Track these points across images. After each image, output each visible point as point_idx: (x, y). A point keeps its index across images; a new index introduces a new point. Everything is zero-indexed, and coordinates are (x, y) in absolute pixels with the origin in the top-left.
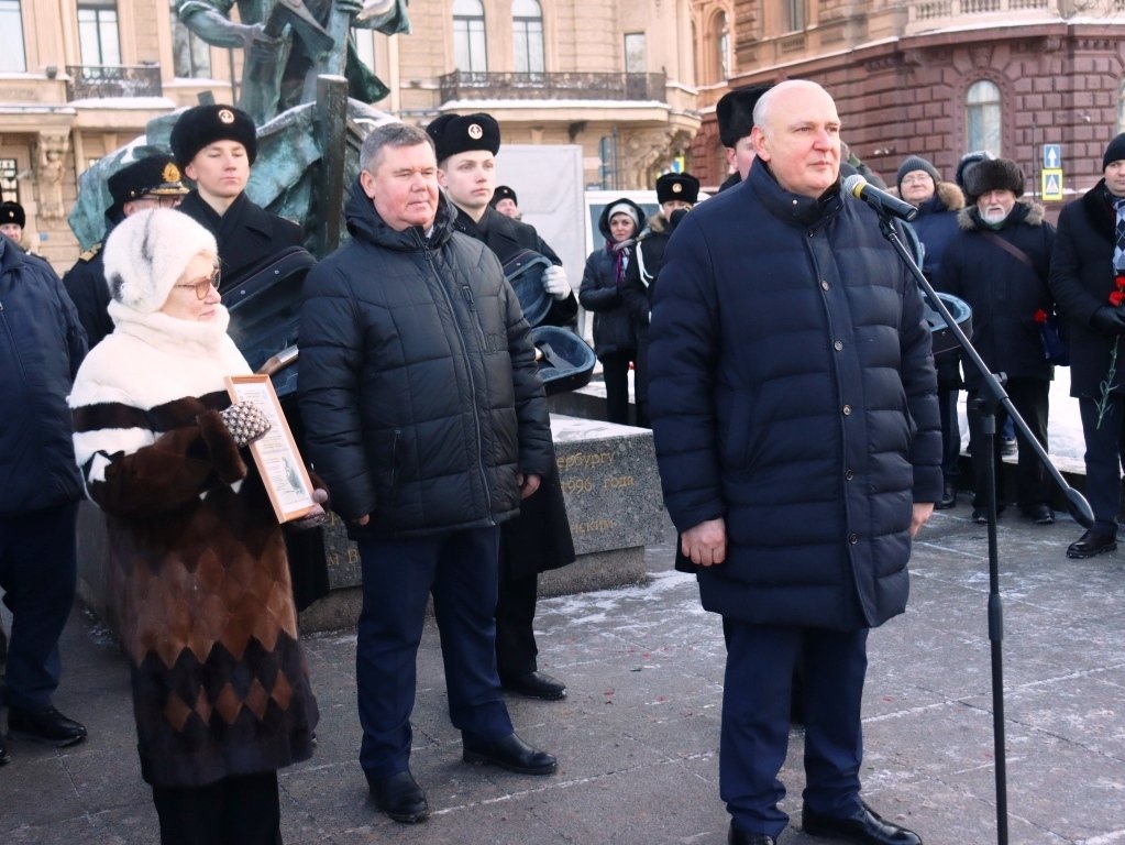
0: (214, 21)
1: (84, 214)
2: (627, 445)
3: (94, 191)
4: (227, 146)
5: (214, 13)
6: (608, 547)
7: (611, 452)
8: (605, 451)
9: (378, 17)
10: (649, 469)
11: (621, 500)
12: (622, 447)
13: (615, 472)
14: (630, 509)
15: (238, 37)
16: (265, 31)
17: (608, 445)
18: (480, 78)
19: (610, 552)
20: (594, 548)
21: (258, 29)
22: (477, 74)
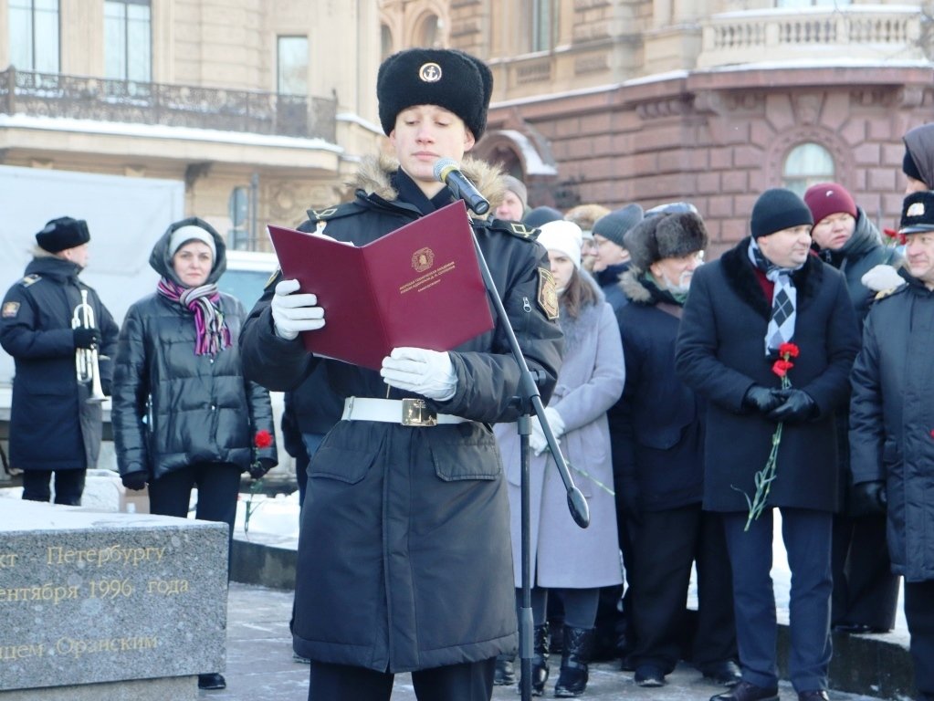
2: (182, 538)
6: (148, 673)
7: (160, 546)
8: (153, 545)
10: (211, 573)
11: (170, 611)
12: (176, 541)
13: (164, 574)
14: (181, 624)
17: (157, 537)
18: (48, 84)
19: (150, 680)
20: (129, 674)
22: (43, 76)
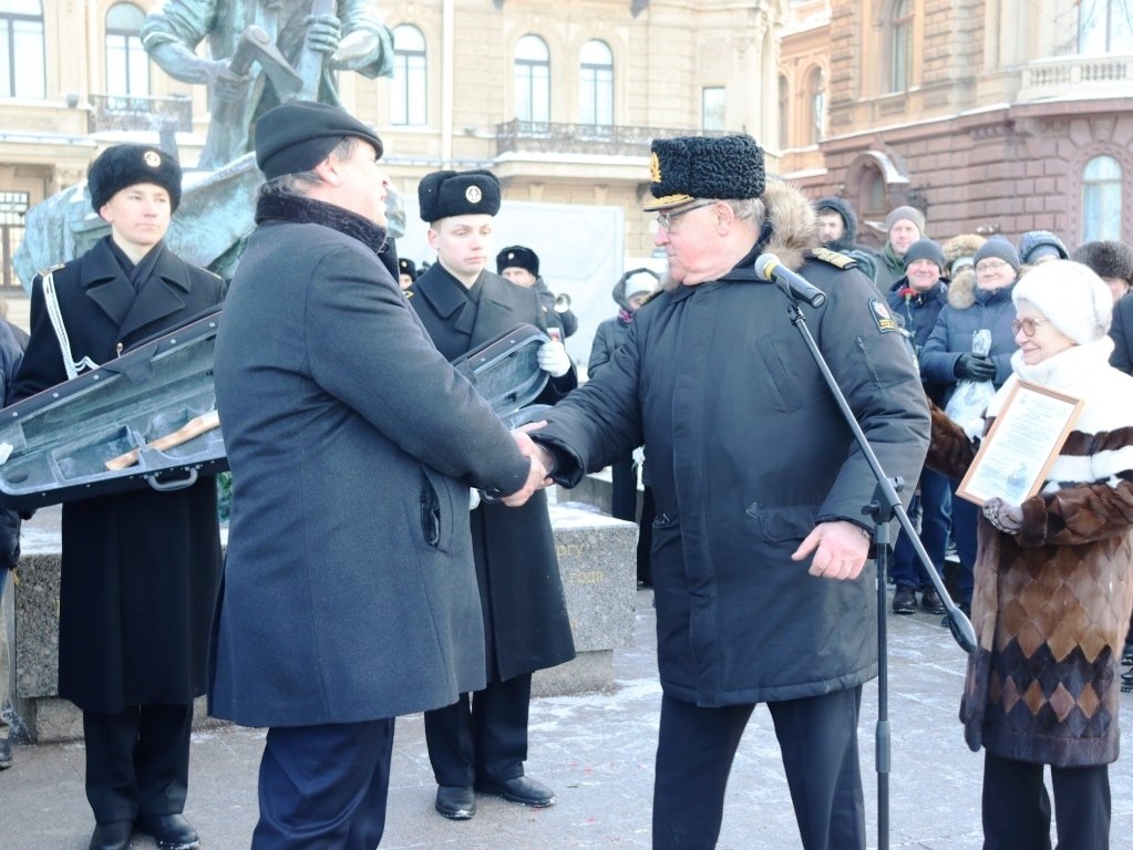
0: (179, 54)
1: (28, 255)
2: (598, 536)
3: (41, 230)
4: (150, 190)
5: (180, 45)
7: (579, 544)
8: (574, 543)
9: (357, 59)
10: (622, 565)
11: (589, 598)
12: (592, 539)
13: (583, 566)
14: (598, 607)
15: (203, 72)
16: (231, 68)
17: (577, 536)
18: (540, 129)
21: (223, 65)
22: (538, 124)
